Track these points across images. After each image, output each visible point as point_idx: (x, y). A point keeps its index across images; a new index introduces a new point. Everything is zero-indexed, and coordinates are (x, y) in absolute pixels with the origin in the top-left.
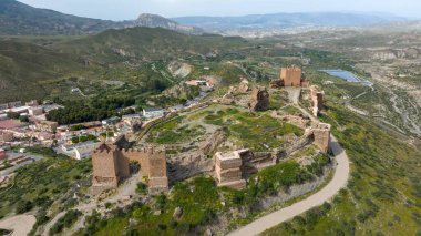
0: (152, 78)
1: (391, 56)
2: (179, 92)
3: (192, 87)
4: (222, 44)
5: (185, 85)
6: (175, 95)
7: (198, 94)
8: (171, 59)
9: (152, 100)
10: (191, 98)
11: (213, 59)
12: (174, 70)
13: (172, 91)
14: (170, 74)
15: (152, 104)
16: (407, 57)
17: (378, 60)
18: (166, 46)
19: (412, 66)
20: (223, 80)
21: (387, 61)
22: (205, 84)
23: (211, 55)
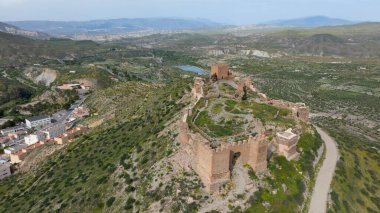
0: (10, 86)
1: (221, 52)
2: (54, 98)
3: (67, 91)
4: (77, 48)
5: (57, 90)
6: (51, 101)
7: (77, 98)
8: (25, 65)
9: (25, 109)
10: (73, 102)
11: (73, 63)
12: (34, 76)
13: (44, 97)
14: (30, 81)
15: (28, 113)
16: (231, 53)
17: (213, 56)
18: (15, 52)
19: (237, 60)
20: (98, 82)
21: (219, 57)
22: (80, 88)
23: (67, 58)
